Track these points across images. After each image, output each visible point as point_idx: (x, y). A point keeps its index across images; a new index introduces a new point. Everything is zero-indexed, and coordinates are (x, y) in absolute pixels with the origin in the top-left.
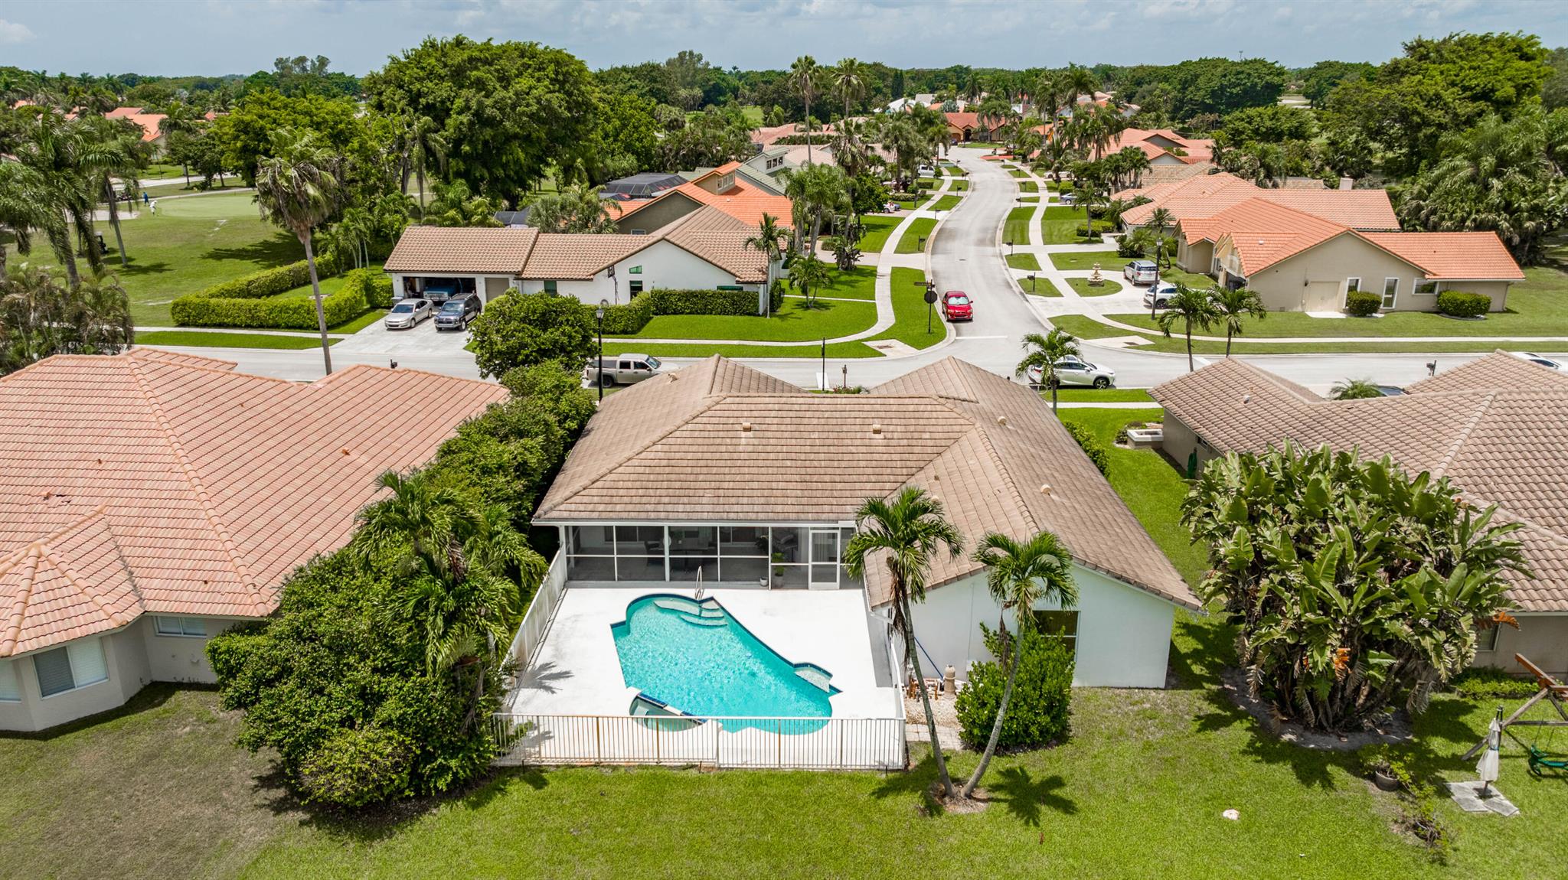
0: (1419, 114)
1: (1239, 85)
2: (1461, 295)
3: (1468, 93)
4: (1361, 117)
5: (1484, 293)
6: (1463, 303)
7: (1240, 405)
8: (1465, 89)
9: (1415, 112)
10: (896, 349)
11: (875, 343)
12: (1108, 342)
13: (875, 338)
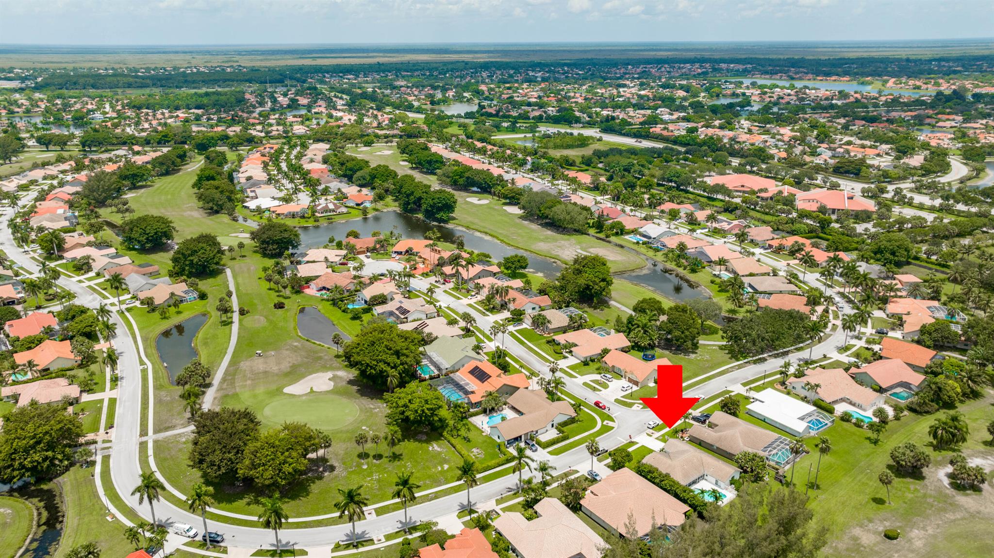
10: (611, 424)
11: (605, 423)
12: (635, 407)
13: (603, 422)
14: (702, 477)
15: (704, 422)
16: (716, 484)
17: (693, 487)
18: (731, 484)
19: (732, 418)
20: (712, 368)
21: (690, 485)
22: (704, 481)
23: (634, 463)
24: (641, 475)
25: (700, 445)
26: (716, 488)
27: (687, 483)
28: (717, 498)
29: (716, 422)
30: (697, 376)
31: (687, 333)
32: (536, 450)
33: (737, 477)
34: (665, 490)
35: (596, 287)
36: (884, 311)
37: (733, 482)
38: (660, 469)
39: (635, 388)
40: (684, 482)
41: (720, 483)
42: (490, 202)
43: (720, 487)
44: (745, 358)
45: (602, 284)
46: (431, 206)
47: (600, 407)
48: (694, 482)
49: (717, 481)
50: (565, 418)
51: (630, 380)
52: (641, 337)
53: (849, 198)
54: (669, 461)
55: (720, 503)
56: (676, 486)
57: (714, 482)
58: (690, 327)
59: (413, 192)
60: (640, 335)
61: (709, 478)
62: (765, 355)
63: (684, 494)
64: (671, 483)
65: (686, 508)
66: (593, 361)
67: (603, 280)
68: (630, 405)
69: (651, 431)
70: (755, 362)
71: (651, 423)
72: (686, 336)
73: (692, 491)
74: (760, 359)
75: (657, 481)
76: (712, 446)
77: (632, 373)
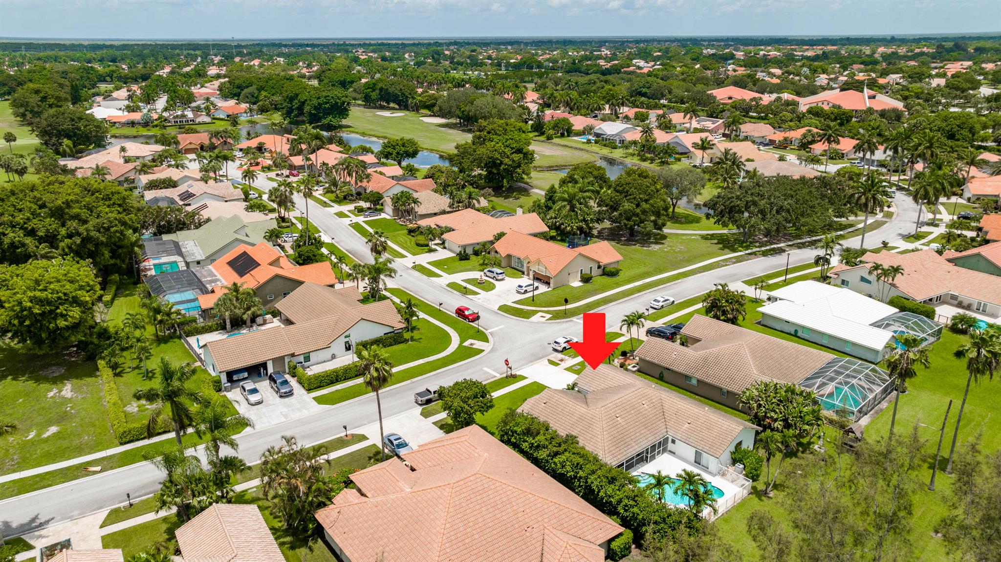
2: (612, 268)
5: (616, 266)
6: (614, 272)
10: (478, 344)
11: (466, 344)
12: (536, 318)
13: (463, 340)
14: (661, 447)
15: (671, 337)
16: (697, 462)
17: (634, 473)
18: (734, 461)
19: (729, 326)
20: (690, 261)
21: (630, 464)
22: (666, 456)
23: (493, 417)
24: (508, 442)
25: (661, 378)
26: (695, 470)
27: (623, 458)
28: (698, 499)
29: (696, 335)
30: (661, 271)
31: (645, 206)
32: (290, 394)
33: (748, 444)
34: (561, 478)
35: (506, 161)
36: (961, 196)
37: (737, 457)
38: (554, 426)
39: (543, 288)
40: (610, 458)
41: (705, 458)
42: (406, 115)
43: (706, 469)
44: (747, 248)
45: (516, 157)
46: (315, 108)
47: (465, 317)
48: (642, 458)
49: (698, 455)
50: (379, 332)
51: (538, 278)
52: (566, 216)
53: (869, 98)
54: (581, 409)
55: (706, 512)
56: (589, 467)
57: (692, 459)
58: (651, 196)
59: (297, 95)
60: (564, 212)
61: (679, 447)
62: (782, 245)
63: (610, 489)
64: (578, 459)
65: (610, 527)
66: (476, 253)
67: (519, 151)
68: (527, 315)
69: (560, 356)
70: (765, 254)
71: (562, 340)
72: (644, 212)
73: (632, 481)
74: (774, 249)
75: (542, 454)
76: (687, 377)
77: (539, 262)
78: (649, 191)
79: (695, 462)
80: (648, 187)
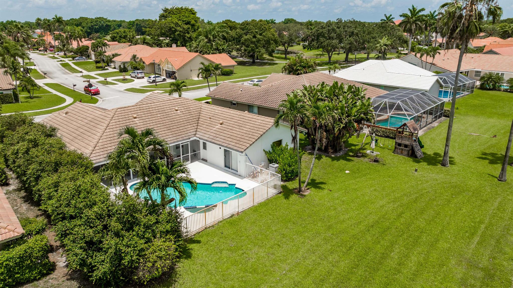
0: (174, 28)
1: (97, 25)
2: (227, 69)
3: (184, 22)
4: (159, 29)
5: (232, 69)
6: (228, 71)
7: (240, 92)
8: (183, 21)
9: (173, 28)
31: (259, 37)
45: (185, 26)
52: (204, 46)
60: (203, 43)
67: (188, 23)
72: (259, 41)
77: (168, 62)
78: (263, 27)
79: (226, 166)
80: (262, 25)
